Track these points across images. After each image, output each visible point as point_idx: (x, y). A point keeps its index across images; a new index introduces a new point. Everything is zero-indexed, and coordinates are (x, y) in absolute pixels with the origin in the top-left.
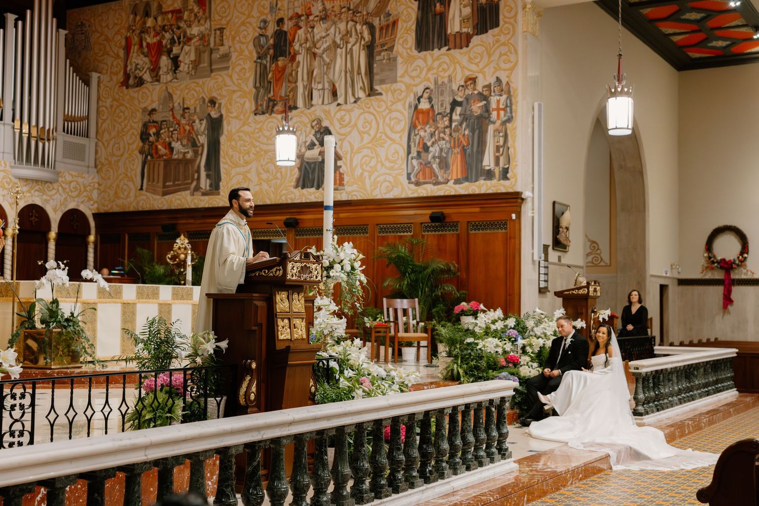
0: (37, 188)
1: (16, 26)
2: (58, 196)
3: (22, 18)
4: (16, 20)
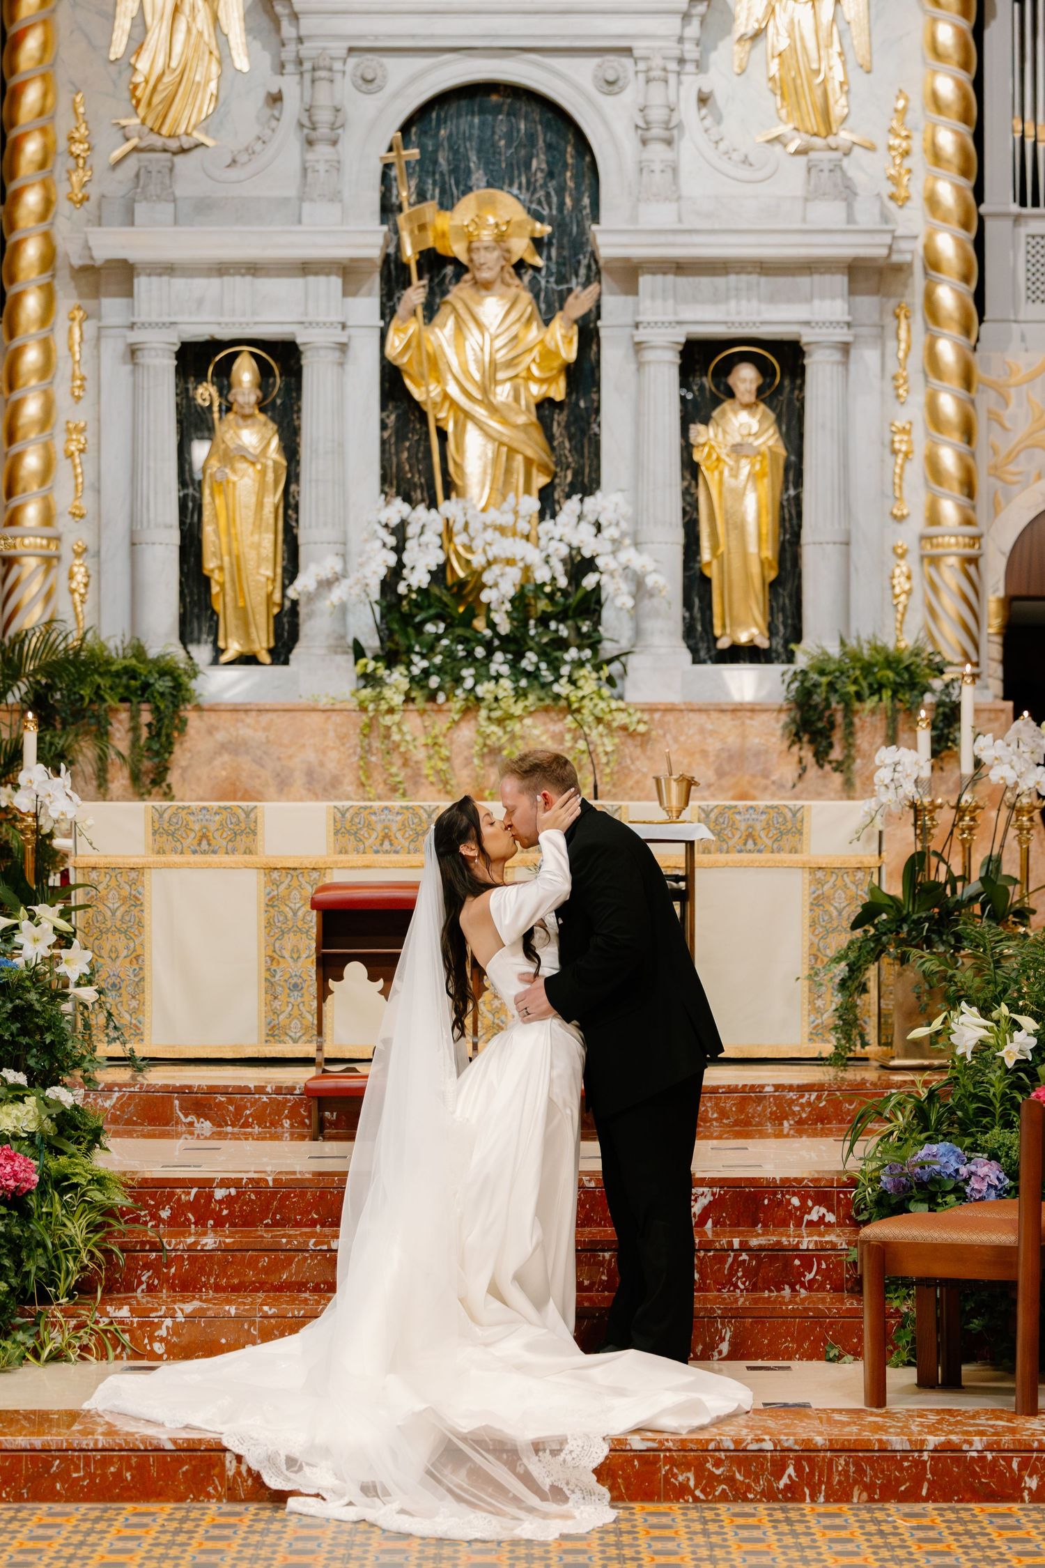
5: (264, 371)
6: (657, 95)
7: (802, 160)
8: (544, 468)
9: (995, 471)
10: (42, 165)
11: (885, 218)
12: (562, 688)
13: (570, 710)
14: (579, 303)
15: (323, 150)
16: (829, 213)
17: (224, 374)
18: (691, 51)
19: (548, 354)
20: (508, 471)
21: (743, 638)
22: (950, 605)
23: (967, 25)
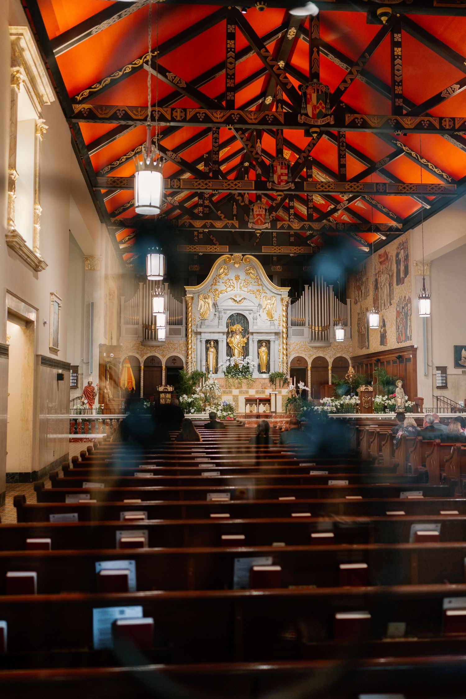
0: (321, 350)
1: (309, 289)
2: (331, 352)
3: (311, 285)
4: (309, 287)
5: (214, 343)
6: (255, 315)
7: (270, 321)
8: (243, 353)
9: (289, 353)
10: (191, 321)
11: (278, 328)
12: (247, 376)
13: (247, 379)
14: (247, 336)
15: (221, 320)
16: (273, 327)
17: (210, 343)
18: (258, 310)
19: (243, 341)
20: (240, 354)
21: (264, 371)
22: (285, 367)
23: (286, 308)
